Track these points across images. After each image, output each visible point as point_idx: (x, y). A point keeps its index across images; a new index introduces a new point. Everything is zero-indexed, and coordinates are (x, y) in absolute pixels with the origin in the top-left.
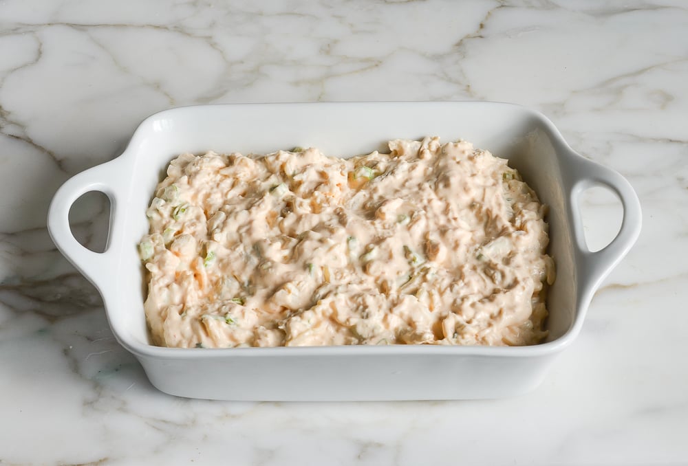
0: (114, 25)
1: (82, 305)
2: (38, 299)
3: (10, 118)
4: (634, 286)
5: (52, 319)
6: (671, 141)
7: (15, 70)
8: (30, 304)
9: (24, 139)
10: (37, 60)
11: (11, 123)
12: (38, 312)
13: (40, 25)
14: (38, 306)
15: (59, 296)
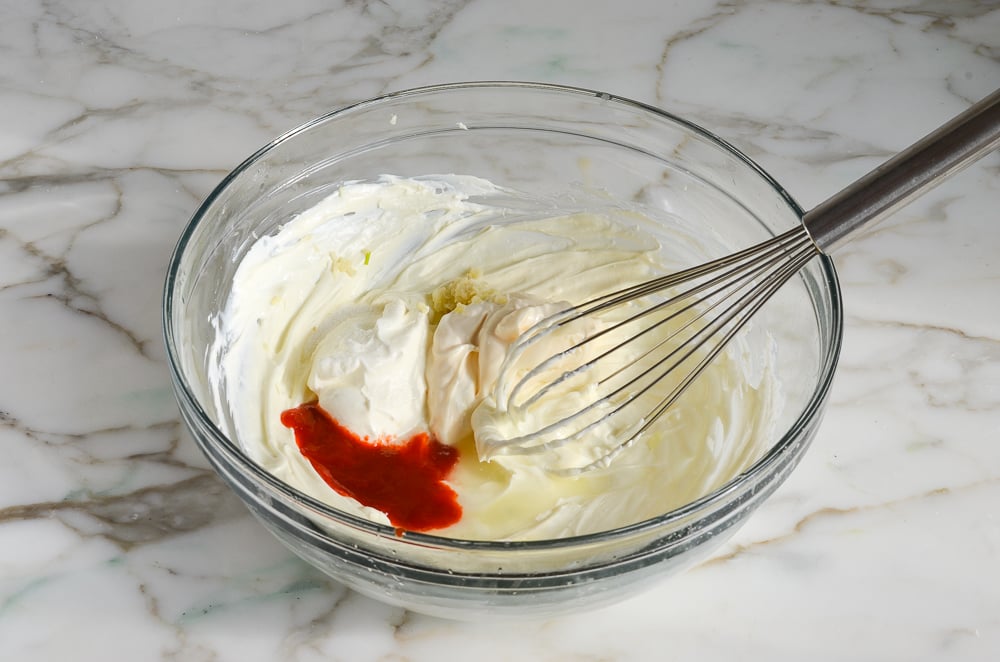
0: (212, 171)
1: (164, 528)
2: (110, 520)
3: (80, 287)
4: (853, 511)
5: (127, 545)
6: (903, 325)
7: (88, 226)
8: (101, 527)
9: (97, 315)
10: (116, 214)
11: (82, 294)
12: (108, 536)
13: (121, 170)
14: (109, 528)
15: (136, 517)
